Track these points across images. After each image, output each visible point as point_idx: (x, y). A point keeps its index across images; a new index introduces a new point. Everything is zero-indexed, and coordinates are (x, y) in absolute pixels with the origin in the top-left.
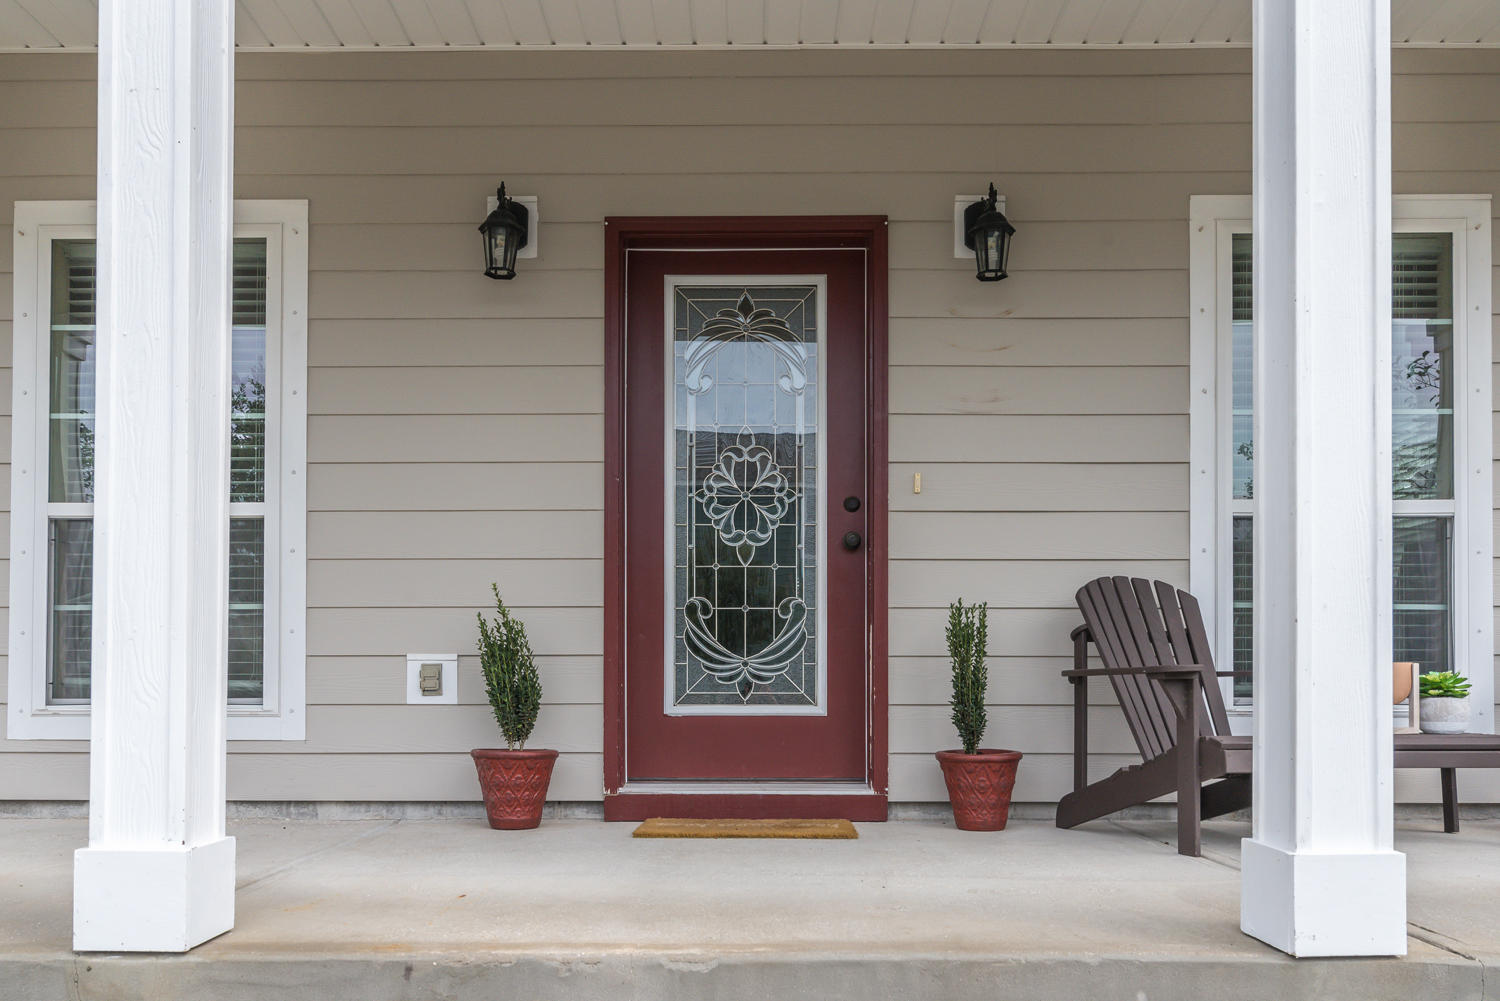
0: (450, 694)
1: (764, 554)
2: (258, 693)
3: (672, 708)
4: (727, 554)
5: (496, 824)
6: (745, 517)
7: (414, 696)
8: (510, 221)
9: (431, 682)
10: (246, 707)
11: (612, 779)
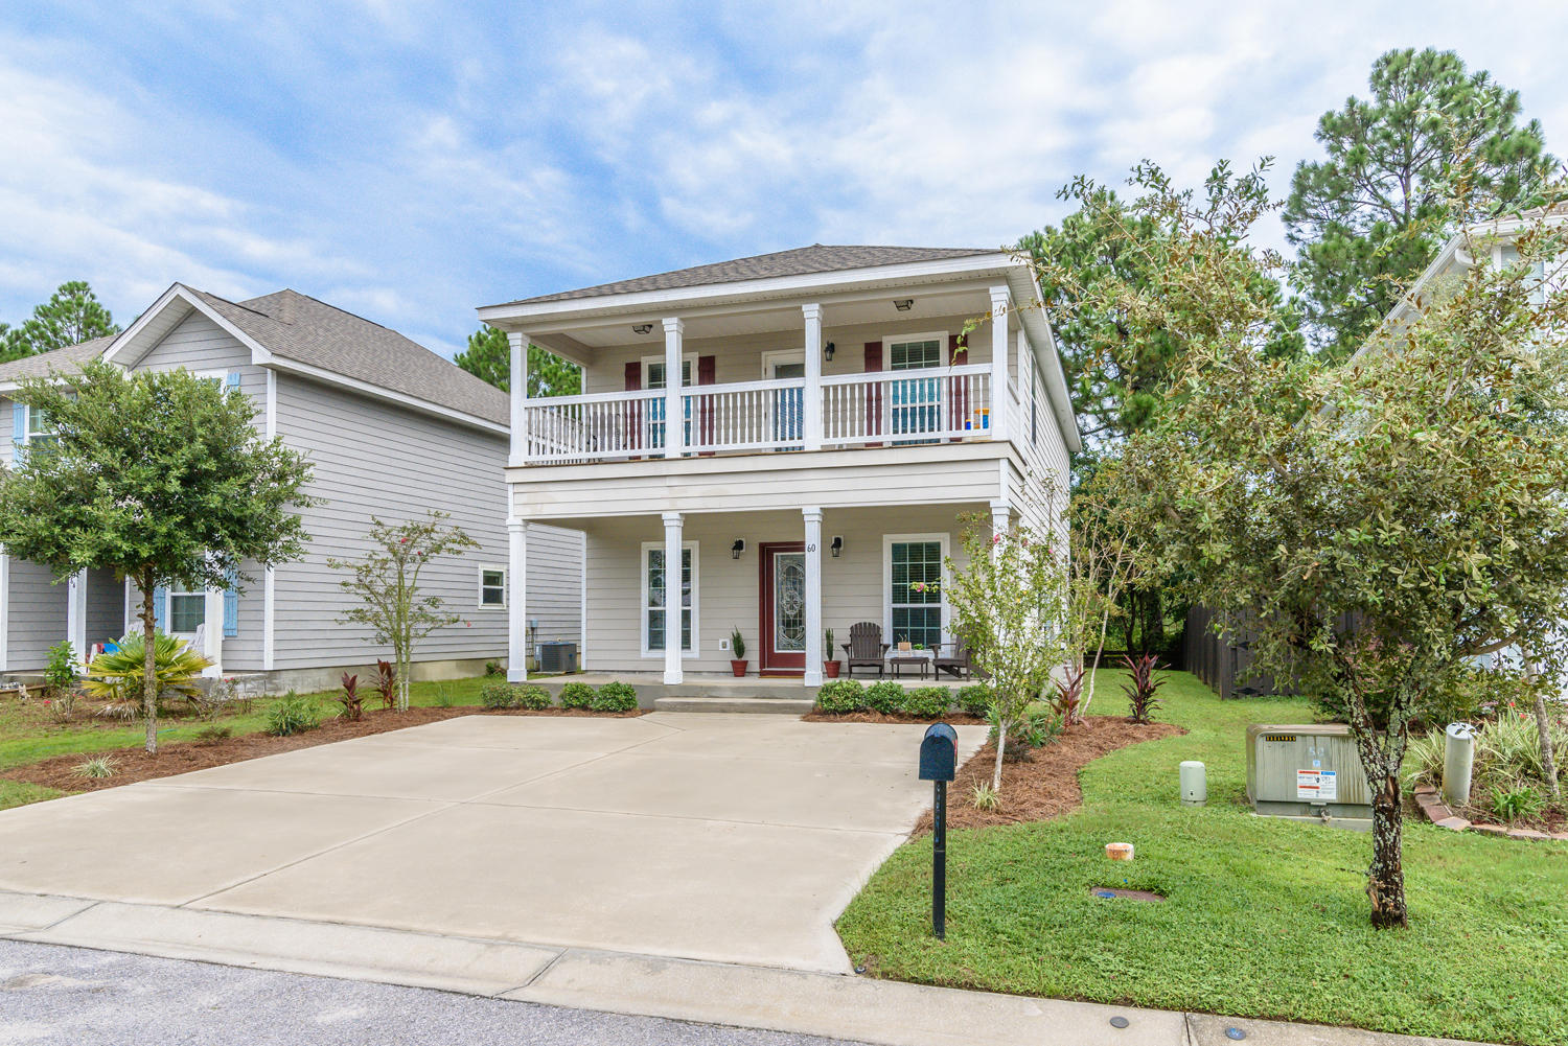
0: (728, 648)
1: (795, 616)
2: (689, 648)
3: (776, 651)
4: (788, 616)
5: (736, 676)
6: (792, 608)
7: (721, 649)
8: (739, 545)
9: (724, 645)
10: (687, 651)
11: (762, 666)
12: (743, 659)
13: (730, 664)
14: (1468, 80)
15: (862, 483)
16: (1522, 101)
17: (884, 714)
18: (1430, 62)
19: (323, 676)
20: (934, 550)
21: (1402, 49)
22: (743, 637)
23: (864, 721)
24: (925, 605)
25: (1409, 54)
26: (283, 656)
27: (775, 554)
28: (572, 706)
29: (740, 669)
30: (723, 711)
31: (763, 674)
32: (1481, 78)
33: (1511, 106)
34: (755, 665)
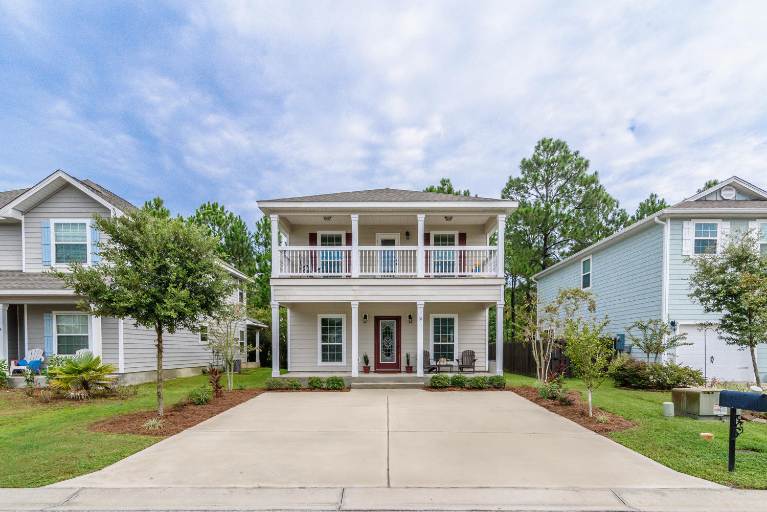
0: (361, 361)
2: (341, 361)
3: (381, 362)
4: (386, 347)
5: (365, 373)
6: (388, 344)
8: (366, 317)
9: (359, 360)
11: (375, 369)
12: (368, 366)
13: (363, 368)
14: (572, 153)
15: (443, 292)
16: (590, 164)
17: (461, 387)
18: (559, 145)
19: (142, 376)
20: (451, 321)
21: (548, 138)
22: (368, 356)
23: (454, 390)
24: (447, 343)
25: (551, 140)
26: (128, 366)
27: (380, 321)
28: (316, 387)
29: (366, 370)
30: (384, 388)
31: (375, 372)
32: (577, 153)
33: (586, 165)
34: (372, 369)
